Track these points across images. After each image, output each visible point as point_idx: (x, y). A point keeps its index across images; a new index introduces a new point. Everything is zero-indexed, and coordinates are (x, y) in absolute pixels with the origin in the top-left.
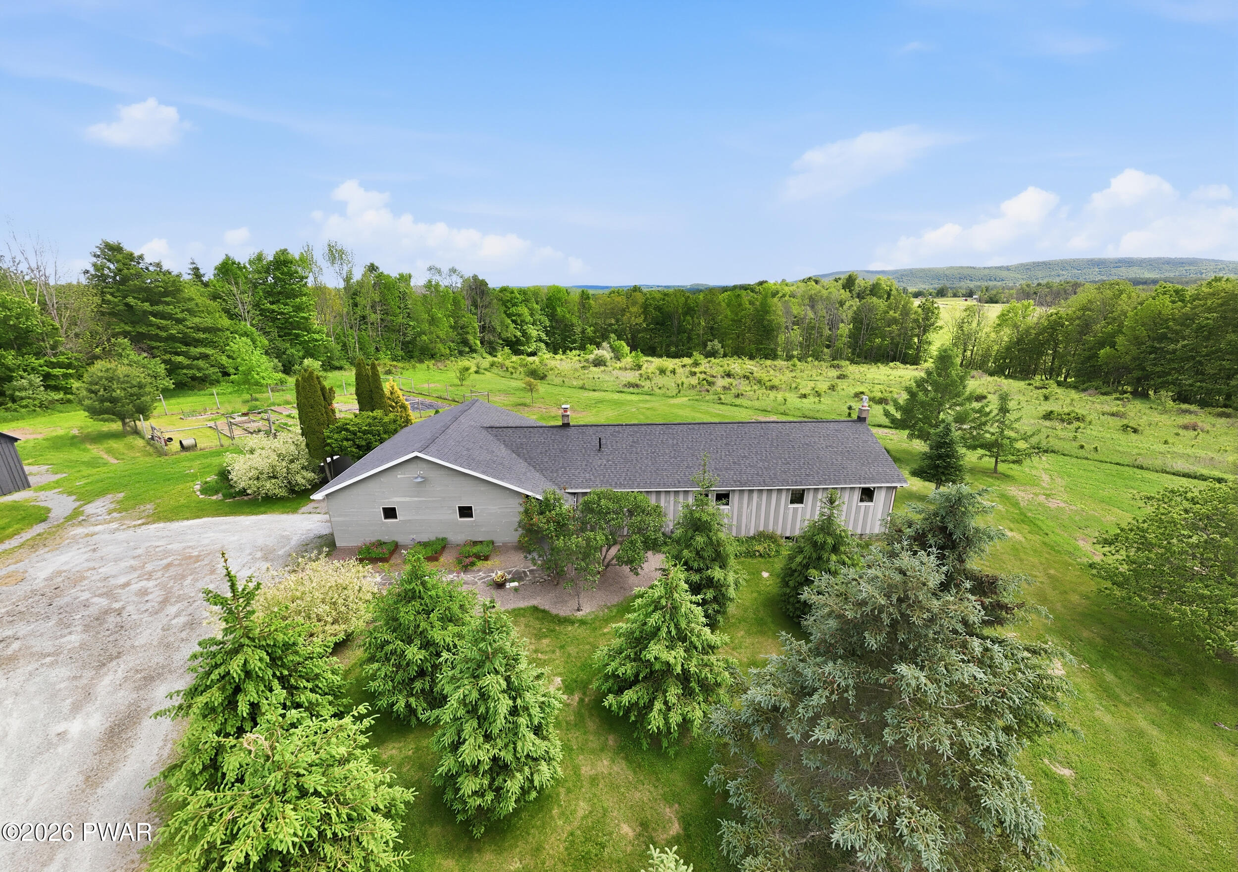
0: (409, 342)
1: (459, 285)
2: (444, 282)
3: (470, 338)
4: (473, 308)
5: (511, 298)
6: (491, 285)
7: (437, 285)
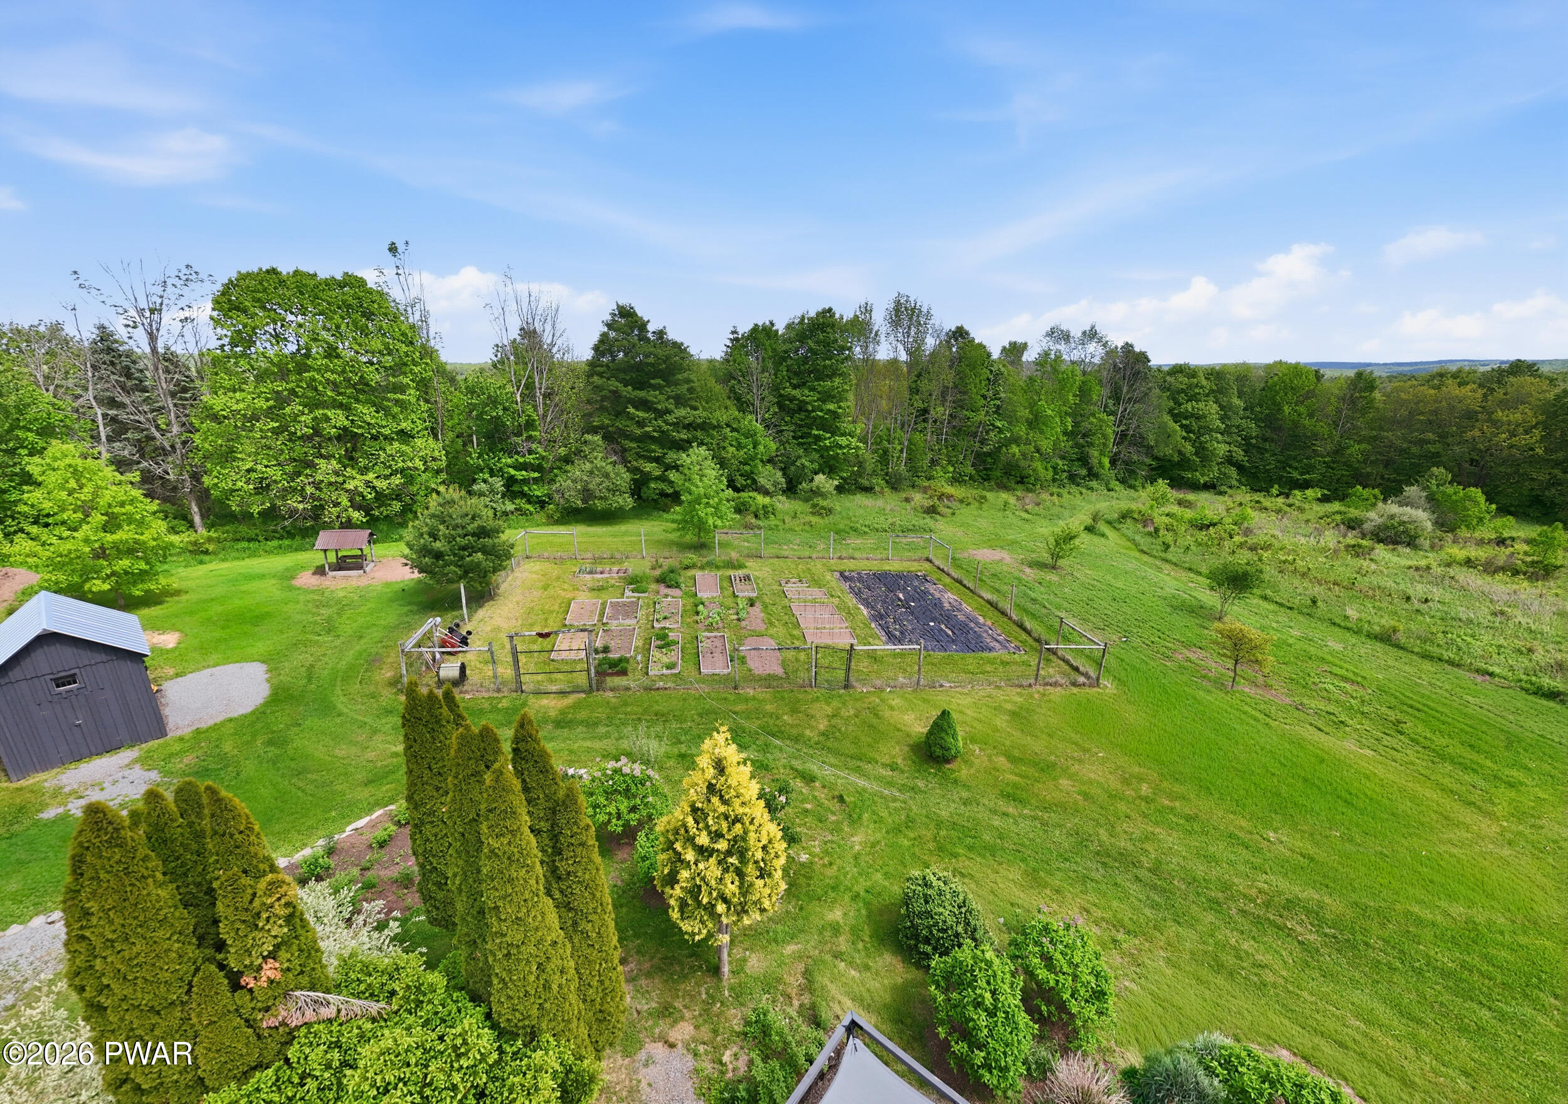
0: (989, 454)
1: (1097, 360)
2: (1071, 354)
3: (1094, 453)
4: (1111, 402)
5: (1190, 387)
6: (1155, 361)
7: (1058, 357)
